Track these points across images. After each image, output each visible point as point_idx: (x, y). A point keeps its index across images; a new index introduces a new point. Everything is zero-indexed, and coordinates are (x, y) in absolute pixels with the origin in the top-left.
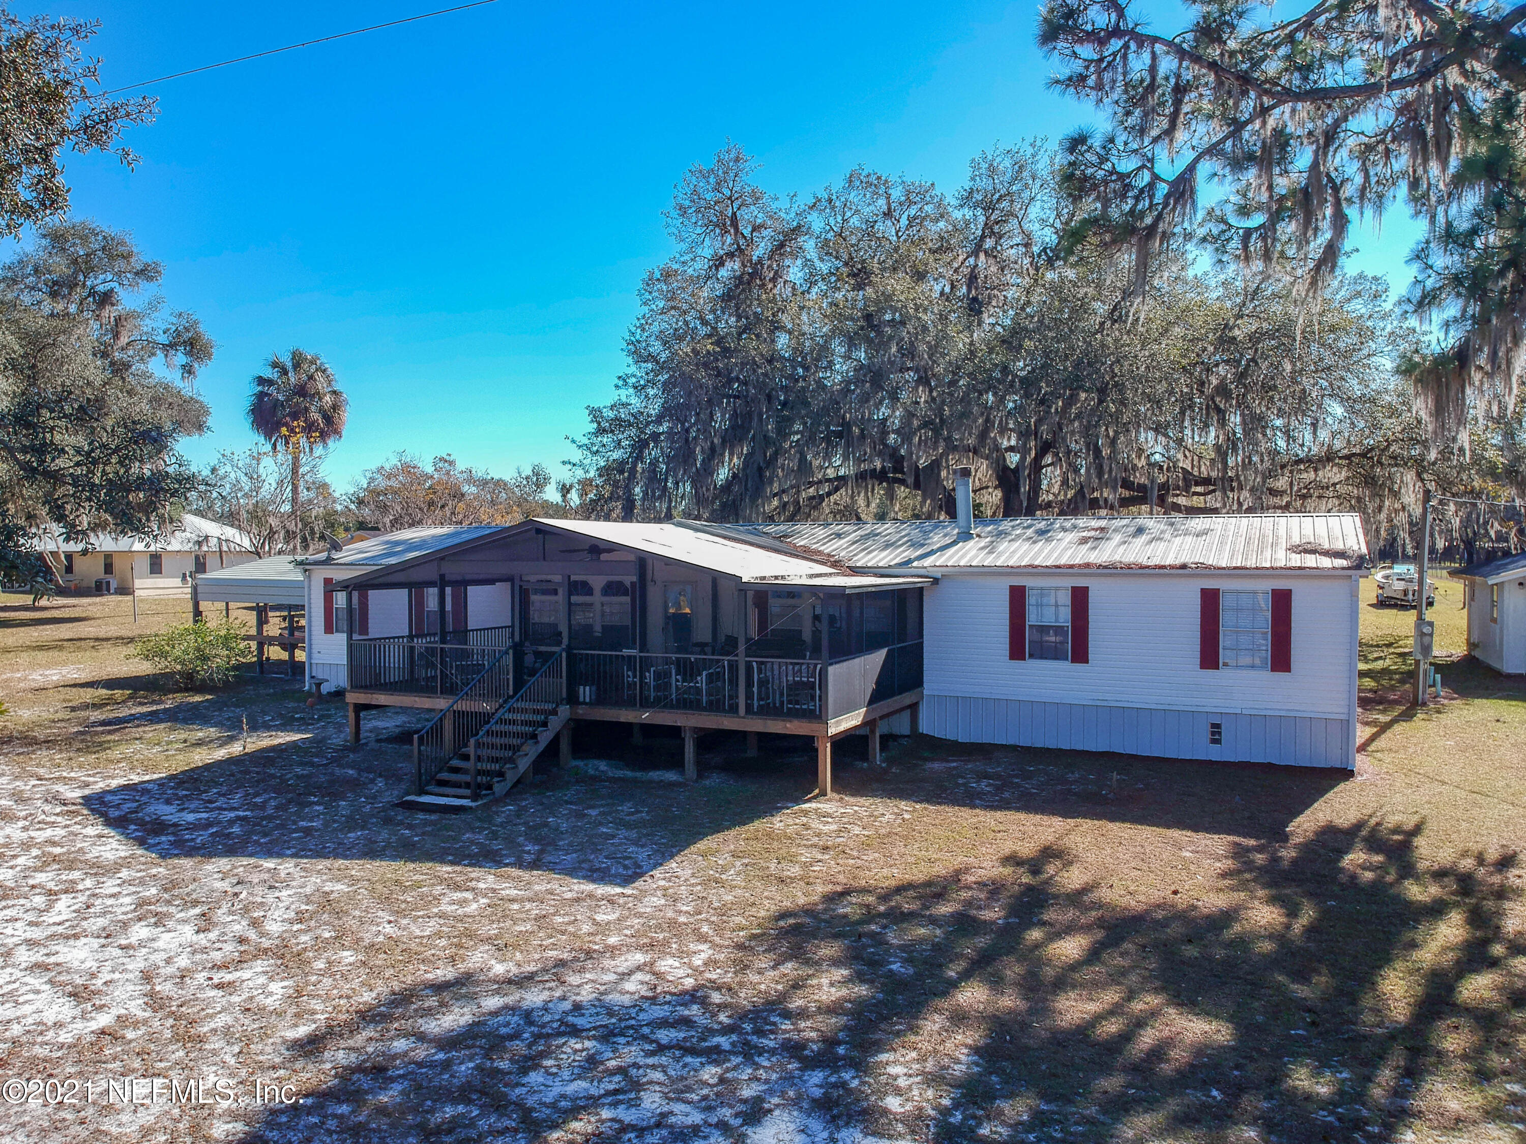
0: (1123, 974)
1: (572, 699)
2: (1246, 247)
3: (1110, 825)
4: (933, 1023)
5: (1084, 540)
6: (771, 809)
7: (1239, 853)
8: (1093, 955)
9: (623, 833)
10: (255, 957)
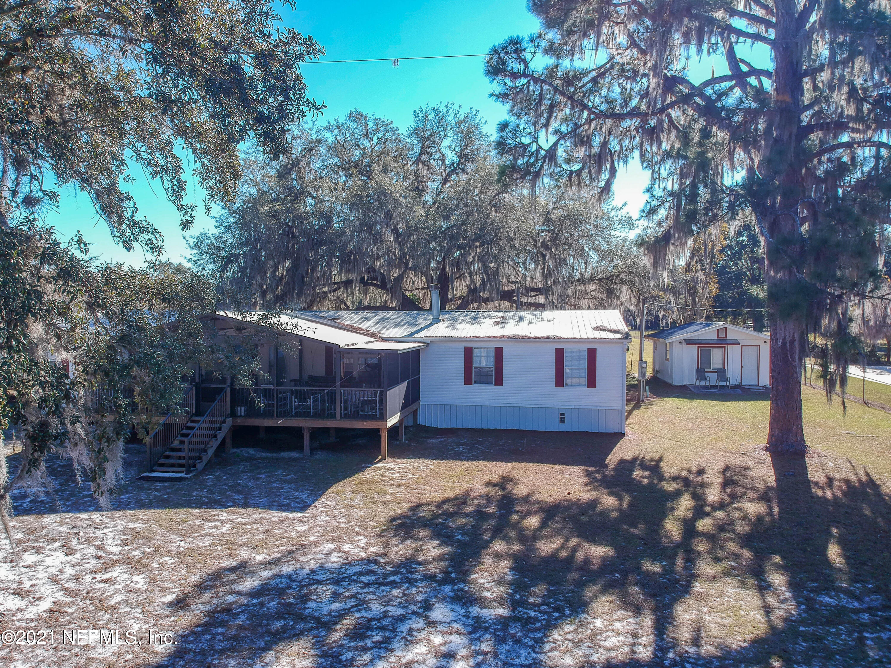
0: (561, 531)
1: (233, 414)
2: (570, 180)
3: (529, 464)
4: (488, 560)
5: (497, 323)
6: (361, 469)
7: (589, 474)
8: (544, 524)
9: (286, 486)
10: (114, 565)
